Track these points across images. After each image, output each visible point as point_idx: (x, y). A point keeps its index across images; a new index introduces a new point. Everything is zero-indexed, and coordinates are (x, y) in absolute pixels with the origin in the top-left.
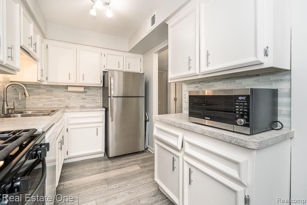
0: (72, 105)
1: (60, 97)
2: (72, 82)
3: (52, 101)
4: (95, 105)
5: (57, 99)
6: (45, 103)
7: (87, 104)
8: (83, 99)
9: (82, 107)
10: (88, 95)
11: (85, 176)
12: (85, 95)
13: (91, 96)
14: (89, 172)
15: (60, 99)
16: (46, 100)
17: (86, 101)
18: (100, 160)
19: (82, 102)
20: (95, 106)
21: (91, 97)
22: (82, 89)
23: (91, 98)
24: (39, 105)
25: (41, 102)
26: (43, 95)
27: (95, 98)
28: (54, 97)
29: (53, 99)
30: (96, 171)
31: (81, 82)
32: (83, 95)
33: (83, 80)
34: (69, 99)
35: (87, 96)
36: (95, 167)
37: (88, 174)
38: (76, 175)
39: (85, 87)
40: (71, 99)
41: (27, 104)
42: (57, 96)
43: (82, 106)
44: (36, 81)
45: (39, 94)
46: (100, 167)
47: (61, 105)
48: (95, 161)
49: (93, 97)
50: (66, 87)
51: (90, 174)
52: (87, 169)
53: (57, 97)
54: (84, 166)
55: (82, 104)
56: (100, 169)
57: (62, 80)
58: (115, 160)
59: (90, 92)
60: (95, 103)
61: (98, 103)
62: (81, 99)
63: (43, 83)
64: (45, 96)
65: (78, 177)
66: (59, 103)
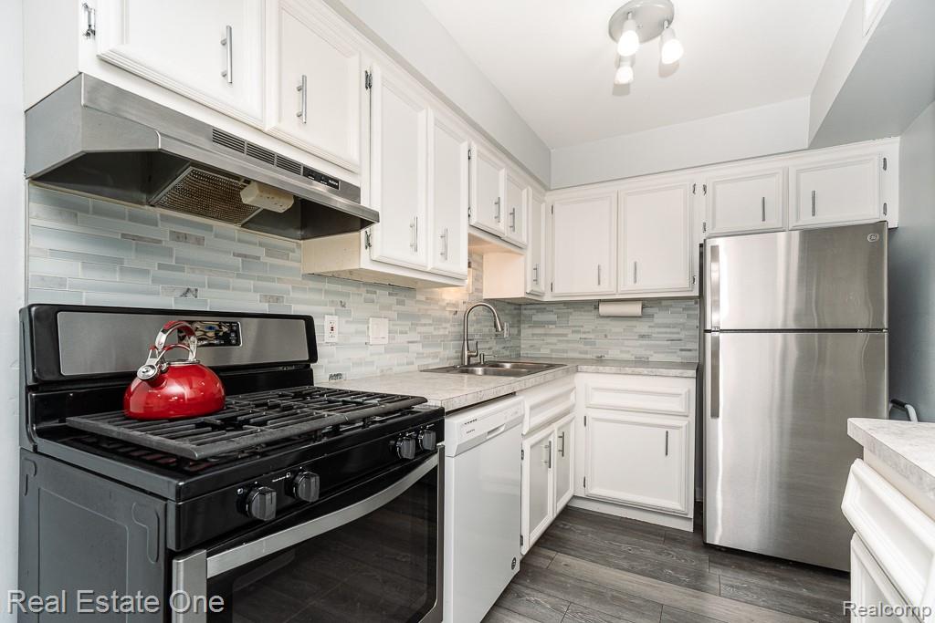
0: (614, 353)
1: (584, 333)
2: (606, 289)
3: (568, 341)
4: (678, 356)
5: (578, 336)
6: (552, 347)
7: (655, 353)
8: (642, 337)
9: (641, 362)
10: (659, 326)
11: (609, 564)
12: (650, 327)
13: (669, 327)
14: (625, 558)
15: (584, 336)
16: (554, 340)
17: (653, 342)
18: (675, 540)
19: (641, 346)
20: (679, 360)
21: (666, 333)
22: (636, 309)
23: (668, 336)
24: (542, 351)
25: (547, 344)
26: (551, 326)
27: (678, 333)
28: (573, 332)
29: (571, 336)
30: (646, 564)
31: (627, 287)
32: (642, 327)
33: (635, 282)
34: (606, 336)
35: (657, 330)
36: (648, 553)
37: (621, 562)
38: (588, 550)
39: (647, 303)
40: (609, 337)
41: (522, 346)
42: (577, 328)
43: (640, 358)
44: (523, 295)
45: (542, 324)
46: (663, 558)
47: (586, 353)
48: (656, 535)
49: (675, 330)
50: (596, 304)
51: (625, 564)
52: (624, 547)
53: (579, 332)
54: (621, 537)
55: (642, 352)
56: (662, 566)
57: (583, 288)
58: (727, 561)
59: (661, 317)
60: (682, 350)
61: (690, 350)
62: (637, 338)
63: (546, 299)
64: (553, 330)
65: (592, 558)
66: (582, 346)
